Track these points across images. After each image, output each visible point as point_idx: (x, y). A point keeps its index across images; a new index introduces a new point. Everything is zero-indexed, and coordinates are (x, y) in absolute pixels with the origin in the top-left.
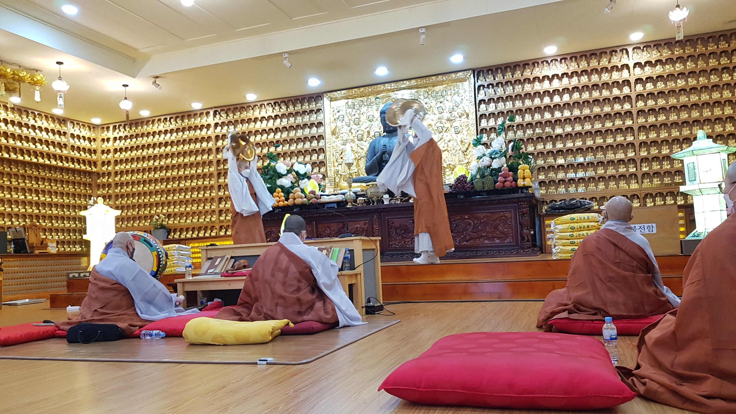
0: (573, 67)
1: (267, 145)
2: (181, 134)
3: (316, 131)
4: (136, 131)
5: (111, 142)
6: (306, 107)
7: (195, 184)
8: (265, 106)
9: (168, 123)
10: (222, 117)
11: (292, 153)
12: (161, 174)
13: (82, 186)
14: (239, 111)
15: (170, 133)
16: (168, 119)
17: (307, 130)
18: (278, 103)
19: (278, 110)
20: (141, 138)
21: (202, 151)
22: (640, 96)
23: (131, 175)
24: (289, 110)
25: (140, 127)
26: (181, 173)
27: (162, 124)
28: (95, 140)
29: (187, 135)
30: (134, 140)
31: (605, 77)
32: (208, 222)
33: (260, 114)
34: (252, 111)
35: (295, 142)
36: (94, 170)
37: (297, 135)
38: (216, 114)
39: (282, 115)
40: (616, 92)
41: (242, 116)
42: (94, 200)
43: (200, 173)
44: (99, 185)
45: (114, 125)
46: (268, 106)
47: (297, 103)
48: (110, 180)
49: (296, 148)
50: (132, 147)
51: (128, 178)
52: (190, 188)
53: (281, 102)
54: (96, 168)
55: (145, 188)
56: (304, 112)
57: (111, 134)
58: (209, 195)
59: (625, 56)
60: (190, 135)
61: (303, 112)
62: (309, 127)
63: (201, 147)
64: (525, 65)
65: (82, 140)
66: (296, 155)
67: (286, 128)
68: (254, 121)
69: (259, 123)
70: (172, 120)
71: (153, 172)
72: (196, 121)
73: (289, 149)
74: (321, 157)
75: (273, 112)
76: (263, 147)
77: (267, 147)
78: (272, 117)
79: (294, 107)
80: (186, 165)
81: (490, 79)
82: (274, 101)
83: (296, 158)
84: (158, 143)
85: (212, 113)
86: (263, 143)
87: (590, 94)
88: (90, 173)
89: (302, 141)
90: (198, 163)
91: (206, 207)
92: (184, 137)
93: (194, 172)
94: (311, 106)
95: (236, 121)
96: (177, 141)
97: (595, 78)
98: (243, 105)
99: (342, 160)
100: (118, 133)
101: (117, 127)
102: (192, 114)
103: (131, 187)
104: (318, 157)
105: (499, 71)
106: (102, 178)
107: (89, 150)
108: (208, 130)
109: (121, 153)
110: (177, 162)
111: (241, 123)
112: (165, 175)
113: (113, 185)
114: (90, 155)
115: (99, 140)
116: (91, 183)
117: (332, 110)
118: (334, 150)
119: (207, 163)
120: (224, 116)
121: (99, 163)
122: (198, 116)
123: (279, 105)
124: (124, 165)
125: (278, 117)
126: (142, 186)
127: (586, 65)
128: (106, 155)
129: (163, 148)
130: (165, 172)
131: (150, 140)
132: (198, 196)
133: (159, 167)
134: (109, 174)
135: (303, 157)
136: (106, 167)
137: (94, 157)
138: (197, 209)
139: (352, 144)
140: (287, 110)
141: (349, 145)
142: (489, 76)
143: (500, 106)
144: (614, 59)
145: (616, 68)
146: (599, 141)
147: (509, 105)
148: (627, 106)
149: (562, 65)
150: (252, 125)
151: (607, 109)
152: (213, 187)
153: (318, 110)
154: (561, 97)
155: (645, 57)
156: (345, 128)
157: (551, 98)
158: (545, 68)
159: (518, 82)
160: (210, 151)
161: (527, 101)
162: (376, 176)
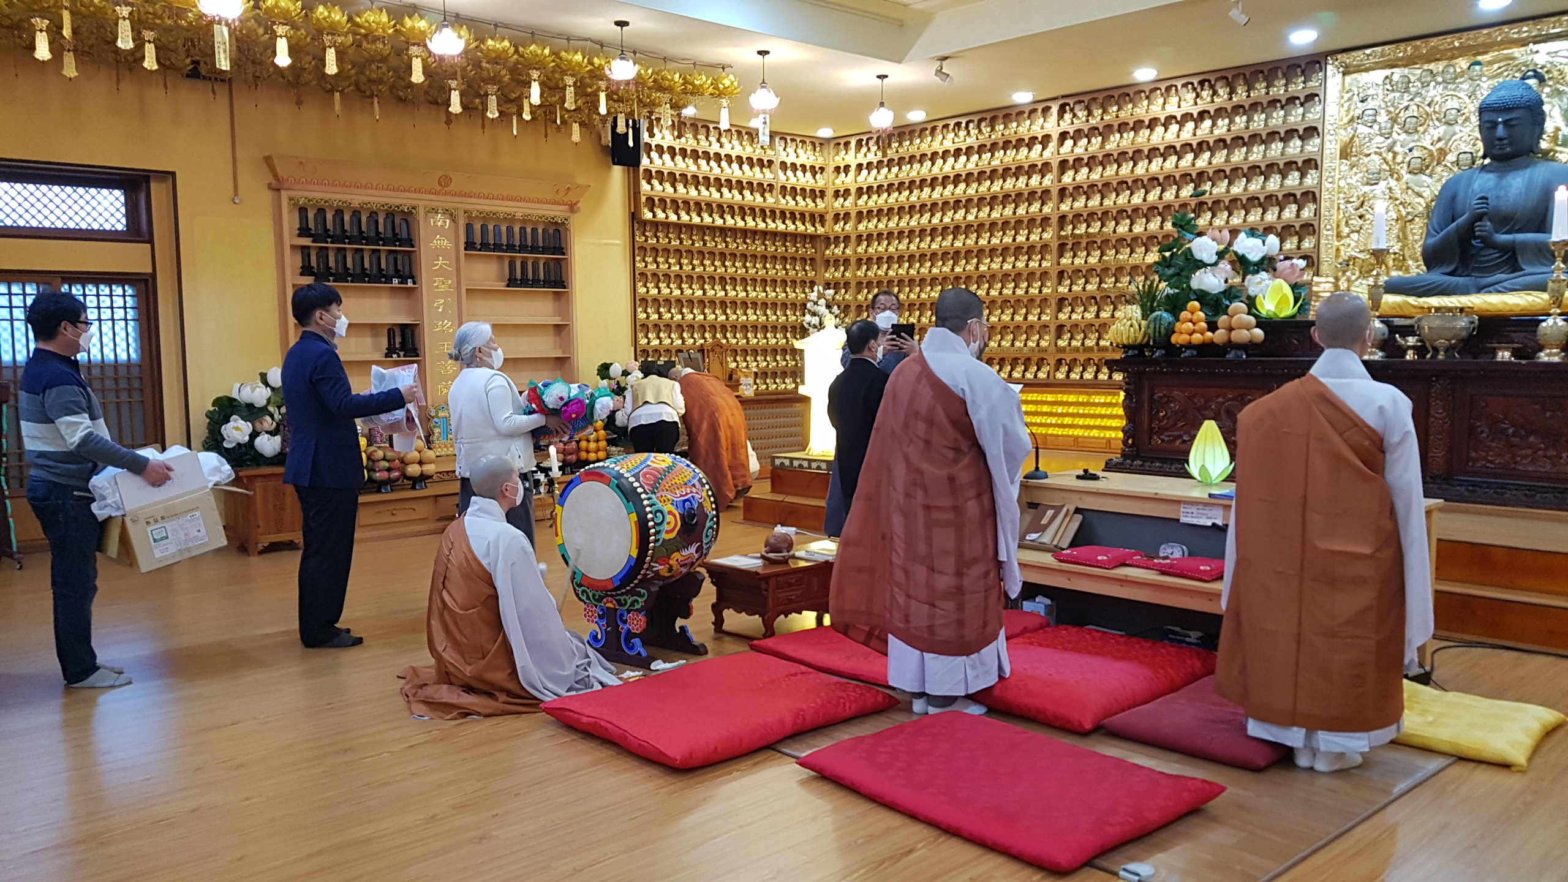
1: (1176, 183)
2: (987, 156)
3: (1299, 150)
4: (900, 150)
5: (852, 174)
6: (1279, 90)
7: (1010, 267)
8: (1177, 90)
9: (962, 133)
10: (1078, 118)
11: (1234, 201)
12: (944, 244)
13: (798, 263)
14: (1117, 103)
15: (966, 154)
16: (963, 125)
17: (1276, 147)
18: (1209, 81)
19: (1209, 99)
20: (909, 166)
21: (1029, 194)
23: (886, 242)
24: (1234, 99)
25: (908, 143)
26: (983, 242)
27: (951, 135)
28: (822, 169)
29: (1000, 159)
30: (895, 169)
32: (1033, 349)
33: (1163, 108)
34: (1145, 103)
35: (1245, 176)
36: (821, 230)
37: (1251, 159)
38: (1065, 112)
39: (1216, 111)
41: (1122, 114)
42: (819, 291)
43: (1021, 242)
44: (828, 261)
45: (858, 138)
46: (1184, 89)
47: (1258, 81)
48: (848, 251)
49: (1245, 189)
50: (891, 185)
51: (880, 249)
52: (1000, 275)
53: (1217, 80)
54: (823, 226)
55: (912, 271)
56: (1273, 103)
57: (851, 158)
58: (1037, 291)
60: (1006, 159)
61: (1269, 102)
62: (1281, 140)
63: (1027, 185)
65: (799, 173)
66: (1244, 207)
67: (1224, 141)
68: (1149, 127)
69: (1160, 129)
70: (971, 125)
71: (929, 238)
72: (1021, 129)
73: (1228, 191)
74: (1307, 213)
75: (1196, 104)
76: (1165, 185)
77: (1175, 187)
78: (1192, 115)
79: (1248, 91)
80: (993, 224)
82: (1201, 78)
83: (1243, 212)
84: (940, 177)
85: (1055, 109)
86: (1167, 178)
88: (813, 238)
89: (1262, 173)
90: (1019, 222)
91: (1030, 318)
92: (993, 163)
93: (1010, 240)
94: (1292, 88)
95: (1109, 127)
96: (979, 173)
98: (1126, 90)
99: (1361, 222)
100: (865, 155)
101: (864, 142)
102: (1014, 112)
103: (885, 266)
104: (1298, 211)
106: (833, 246)
107: (813, 191)
108: (1043, 149)
109: (869, 197)
110: (976, 217)
111: (1119, 131)
112: (952, 245)
113: (853, 261)
114: (814, 201)
115: (830, 169)
116: (814, 256)
117: (1346, 96)
118: (1342, 195)
119: (1038, 222)
120: (1082, 114)
121: (829, 217)
122: (1026, 115)
123: (1212, 87)
124: (875, 221)
125: (1206, 115)
126: (907, 265)
128: (841, 200)
129: (950, 187)
130: (951, 237)
131: (925, 170)
132: (1014, 293)
133: (940, 228)
134: (847, 238)
135: (1260, 210)
136: (842, 223)
137: (821, 205)
138: (1012, 319)
139: (1393, 183)
140: (1231, 99)
141: (1383, 184)
150: (1142, 136)
152: (1046, 274)
153: (1309, 98)
156: (1378, 141)
160: (1046, 194)
162: (1451, 274)
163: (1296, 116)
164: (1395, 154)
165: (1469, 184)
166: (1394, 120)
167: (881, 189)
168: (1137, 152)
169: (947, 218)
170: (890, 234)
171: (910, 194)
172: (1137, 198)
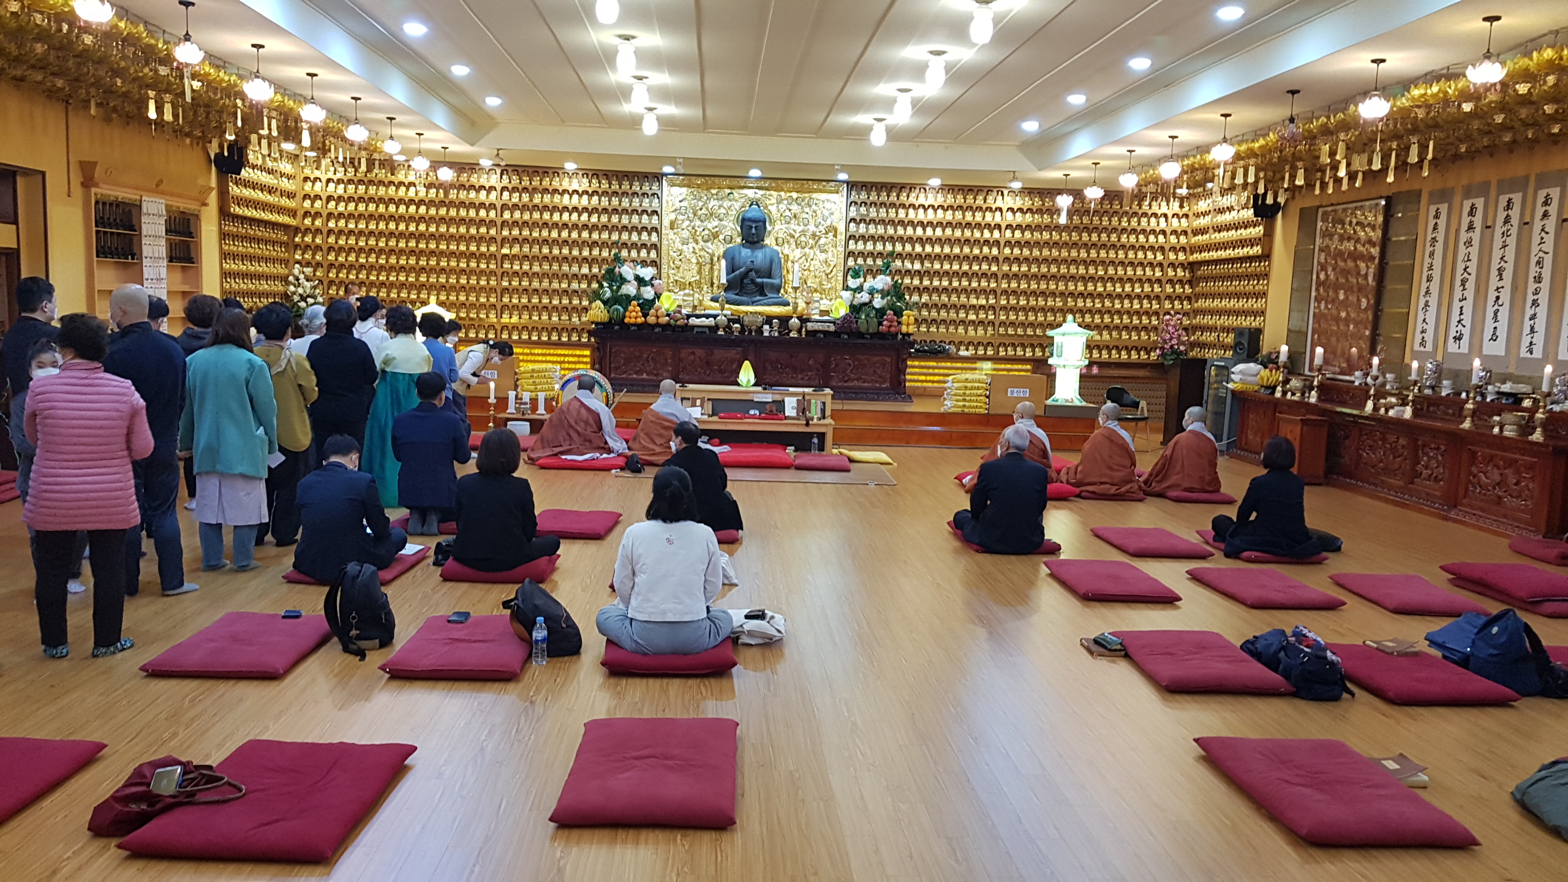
0: (950, 200)
6: (636, 188)
7: (465, 266)
8: (578, 177)
10: (513, 180)
17: (635, 218)
18: (598, 175)
21: (479, 221)
22: (1008, 243)
24: (612, 188)
29: (456, 195)
31: (979, 216)
33: (570, 185)
37: (621, 222)
38: (504, 174)
39: (601, 192)
40: (987, 234)
41: (547, 183)
43: (473, 251)
46: (584, 177)
47: (625, 180)
49: (619, 238)
53: (603, 176)
58: (486, 283)
59: (1000, 197)
61: (632, 193)
62: (638, 214)
64: (902, 187)
67: (606, 209)
68: (561, 194)
69: (568, 197)
73: (609, 238)
74: (654, 254)
75: (590, 186)
76: (571, 229)
77: (577, 231)
78: (588, 192)
79: (620, 185)
81: (863, 196)
82: (592, 172)
86: (573, 225)
87: (963, 232)
89: (629, 231)
90: (472, 238)
94: (643, 188)
95: (535, 189)
97: (969, 216)
99: (681, 263)
104: (649, 253)
105: (874, 189)
108: (488, 194)
111: (541, 193)
117: (672, 198)
118: (671, 248)
123: (598, 178)
125: (596, 194)
127: (963, 200)
128: (311, 202)
136: (312, 219)
139: (694, 245)
140: (610, 187)
141: (690, 246)
142: (863, 193)
143: (872, 229)
144: (990, 199)
145: (990, 209)
146: (965, 283)
147: (881, 230)
148: (995, 251)
149: (939, 195)
150: (557, 198)
151: (976, 251)
152: (493, 273)
153: (653, 195)
154: (934, 230)
155: (1018, 203)
156: (687, 223)
157: (924, 230)
158: (922, 195)
159: (893, 205)
160: (492, 223)
161: (899, 228)
162: (737, 294)
163: (646, 202)
164: (696, 231)
165: (740, 253)
166: (695, 214)
167: (351, 199)
168: (554, 207)
169: (412, 228)
170: (361, 233)
171: (377, 206)
172: (554, 234)
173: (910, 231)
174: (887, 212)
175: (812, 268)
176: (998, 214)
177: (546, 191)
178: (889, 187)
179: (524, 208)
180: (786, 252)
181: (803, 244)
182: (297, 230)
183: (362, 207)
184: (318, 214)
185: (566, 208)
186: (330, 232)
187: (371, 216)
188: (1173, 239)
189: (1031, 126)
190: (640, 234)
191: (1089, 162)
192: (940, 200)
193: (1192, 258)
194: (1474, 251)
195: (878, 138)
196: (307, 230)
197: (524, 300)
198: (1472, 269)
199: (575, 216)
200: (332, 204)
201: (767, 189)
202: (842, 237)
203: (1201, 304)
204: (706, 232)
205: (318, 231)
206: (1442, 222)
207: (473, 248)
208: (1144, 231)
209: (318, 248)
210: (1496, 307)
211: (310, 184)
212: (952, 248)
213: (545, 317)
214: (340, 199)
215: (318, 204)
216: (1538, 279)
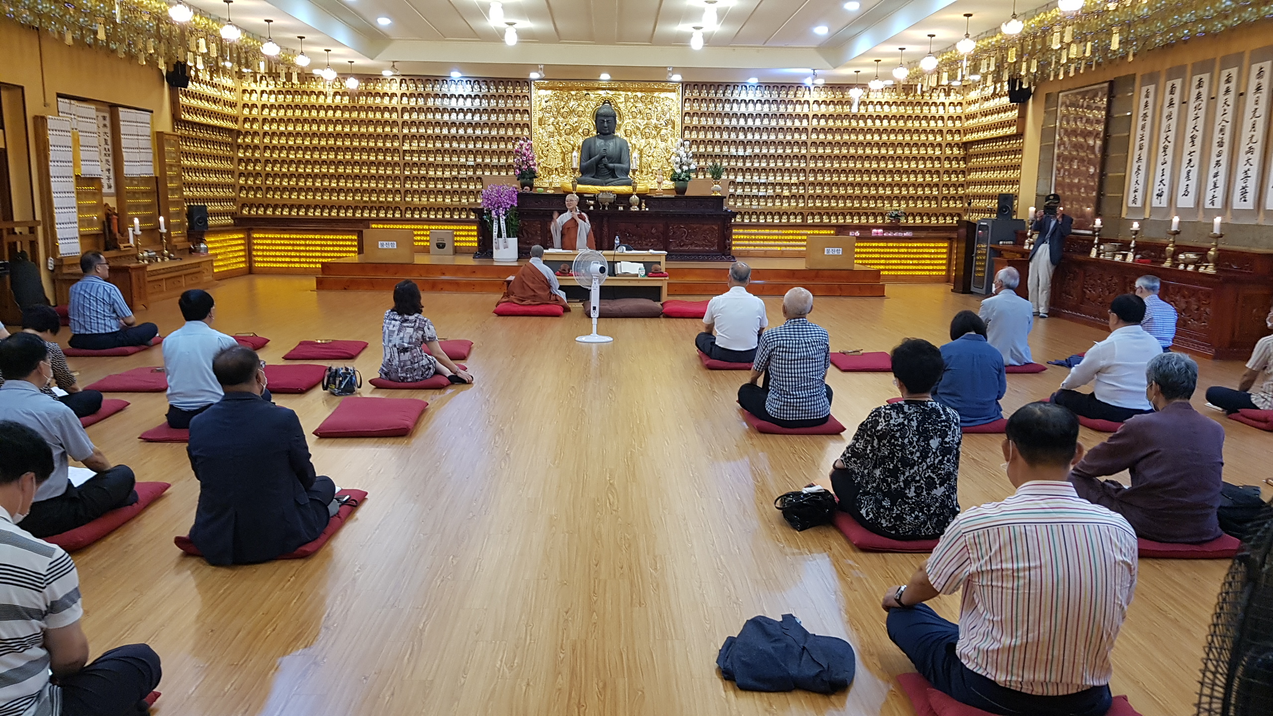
0: (767, 95)
3: (520, 119)
4: (294, 86)
6: (510, 91)
8: (462, 83)
10: (410, 87)
11: (493, 138)
14: (431, 84)
17: (511, 116)
18: (478, 81)
19: (478, 90)
21: (384, 122)
22: (815, 130)
29: (364, 101)
30: (290, 97)
33: (457, 90)
34: (447, 86)
37: (500, 120)
38: (402, 83)
39: (482, 95)
40: (797, 123)
46: (468, 83)
47: (500, 85)
49: (498, 133)
53: (483, 82)
58: (391, 172)
59: (807, 92)
61: (506, 96)
62: (512, 113)
64: (727, 85)
67: (487, 110)
68: (449, 98)
69: (455, 100)
75: (472, 91)
76: (459, 127)
78: (470, 96)
81: (696, 93)
82: (474, 79)
87: (778, 122)
89: (504, 127)
90: (379, 136)
94: (516, 91)
95: (428, 94)
97: (782, 109)
98: (437, 78)
105: (704, 87)
108: (391, 100)
111: (433, 97)
117: (540, 99)
119: (391, 137)
123: (480, 84)
125: (477, 97)
127: (777, 96)
128: (249, 110)
131: (313, 100)
136: (250, 124)
139: (559, 137)
140: (489, 91)
141: (555, 138)
142: (696, 91)
143: (703, 121)
144: (799, 93)
145: (799, 102)
146: (780, 164)
147: (710, 122)
148: (804, 137)
149: (758, 92)
150: (446, 102)
151: (789, 137)
152: (397, 164)
153: (524, 96)
154: (754, 121)
155: (822, 96)
156: (552, 119)
157: (746, 121)
158: (744, 92)
159: (720, 100)
160: (394, 123)
161: (725, 119)
162: (593, 177)
163: (518, 103)
164: (560, 126)
165: (595, 143)
166: (559, 113)
167: (281, 107)
168: (444, 109)
169: (331, 129)
170: (290, 134)
171: (302, 112)
172: (445, 131)
173: (734, 122)
174: (715, 107)
175: (655, 155)
176: (806, 106)
177: (436, 96)
178: (717, 86)
179: (420, 110)
180: (633, 141)
181: (648, 135)
182: (239, 133)
183: (290, 113)
184: (255, 120)
185: (453, 110)
186: (265, 134)
187: (298, 120)
188: (950, 124)
189: (821, 31)
190: (514, 130)
191: (872, 60)
192: (758, 95)
193: (965, 139)
194: (1174, 123)
195: (697, 43)
196: (247, 133)
197: (423, 186)
198: (1172, 138)
199: (461, 116)
200: (266, 111)
201: (616, 89)
202: (678, 128)
203: (973, 176)
204: (568, 127)
205: (256, 133)
206: (1151, 100)
207: (380, 144)
208: (926, 118)
209: (256, 147)
210: (1189, 168)
211: (248, 95)
212: (769, 135)
213: (440, 199)
214: (272, 107)
215: (255, 112)
216: (1221, 144)
